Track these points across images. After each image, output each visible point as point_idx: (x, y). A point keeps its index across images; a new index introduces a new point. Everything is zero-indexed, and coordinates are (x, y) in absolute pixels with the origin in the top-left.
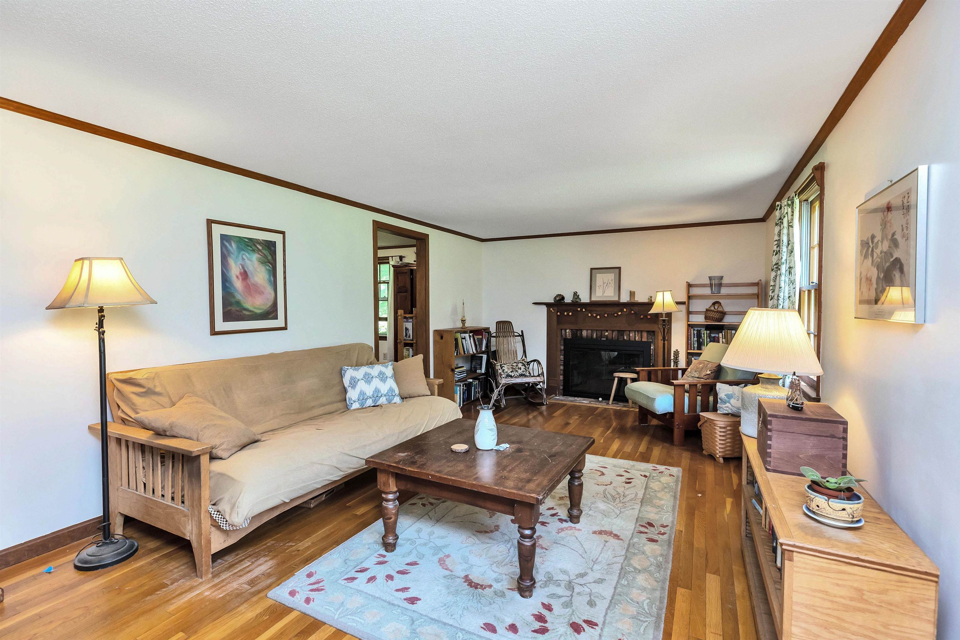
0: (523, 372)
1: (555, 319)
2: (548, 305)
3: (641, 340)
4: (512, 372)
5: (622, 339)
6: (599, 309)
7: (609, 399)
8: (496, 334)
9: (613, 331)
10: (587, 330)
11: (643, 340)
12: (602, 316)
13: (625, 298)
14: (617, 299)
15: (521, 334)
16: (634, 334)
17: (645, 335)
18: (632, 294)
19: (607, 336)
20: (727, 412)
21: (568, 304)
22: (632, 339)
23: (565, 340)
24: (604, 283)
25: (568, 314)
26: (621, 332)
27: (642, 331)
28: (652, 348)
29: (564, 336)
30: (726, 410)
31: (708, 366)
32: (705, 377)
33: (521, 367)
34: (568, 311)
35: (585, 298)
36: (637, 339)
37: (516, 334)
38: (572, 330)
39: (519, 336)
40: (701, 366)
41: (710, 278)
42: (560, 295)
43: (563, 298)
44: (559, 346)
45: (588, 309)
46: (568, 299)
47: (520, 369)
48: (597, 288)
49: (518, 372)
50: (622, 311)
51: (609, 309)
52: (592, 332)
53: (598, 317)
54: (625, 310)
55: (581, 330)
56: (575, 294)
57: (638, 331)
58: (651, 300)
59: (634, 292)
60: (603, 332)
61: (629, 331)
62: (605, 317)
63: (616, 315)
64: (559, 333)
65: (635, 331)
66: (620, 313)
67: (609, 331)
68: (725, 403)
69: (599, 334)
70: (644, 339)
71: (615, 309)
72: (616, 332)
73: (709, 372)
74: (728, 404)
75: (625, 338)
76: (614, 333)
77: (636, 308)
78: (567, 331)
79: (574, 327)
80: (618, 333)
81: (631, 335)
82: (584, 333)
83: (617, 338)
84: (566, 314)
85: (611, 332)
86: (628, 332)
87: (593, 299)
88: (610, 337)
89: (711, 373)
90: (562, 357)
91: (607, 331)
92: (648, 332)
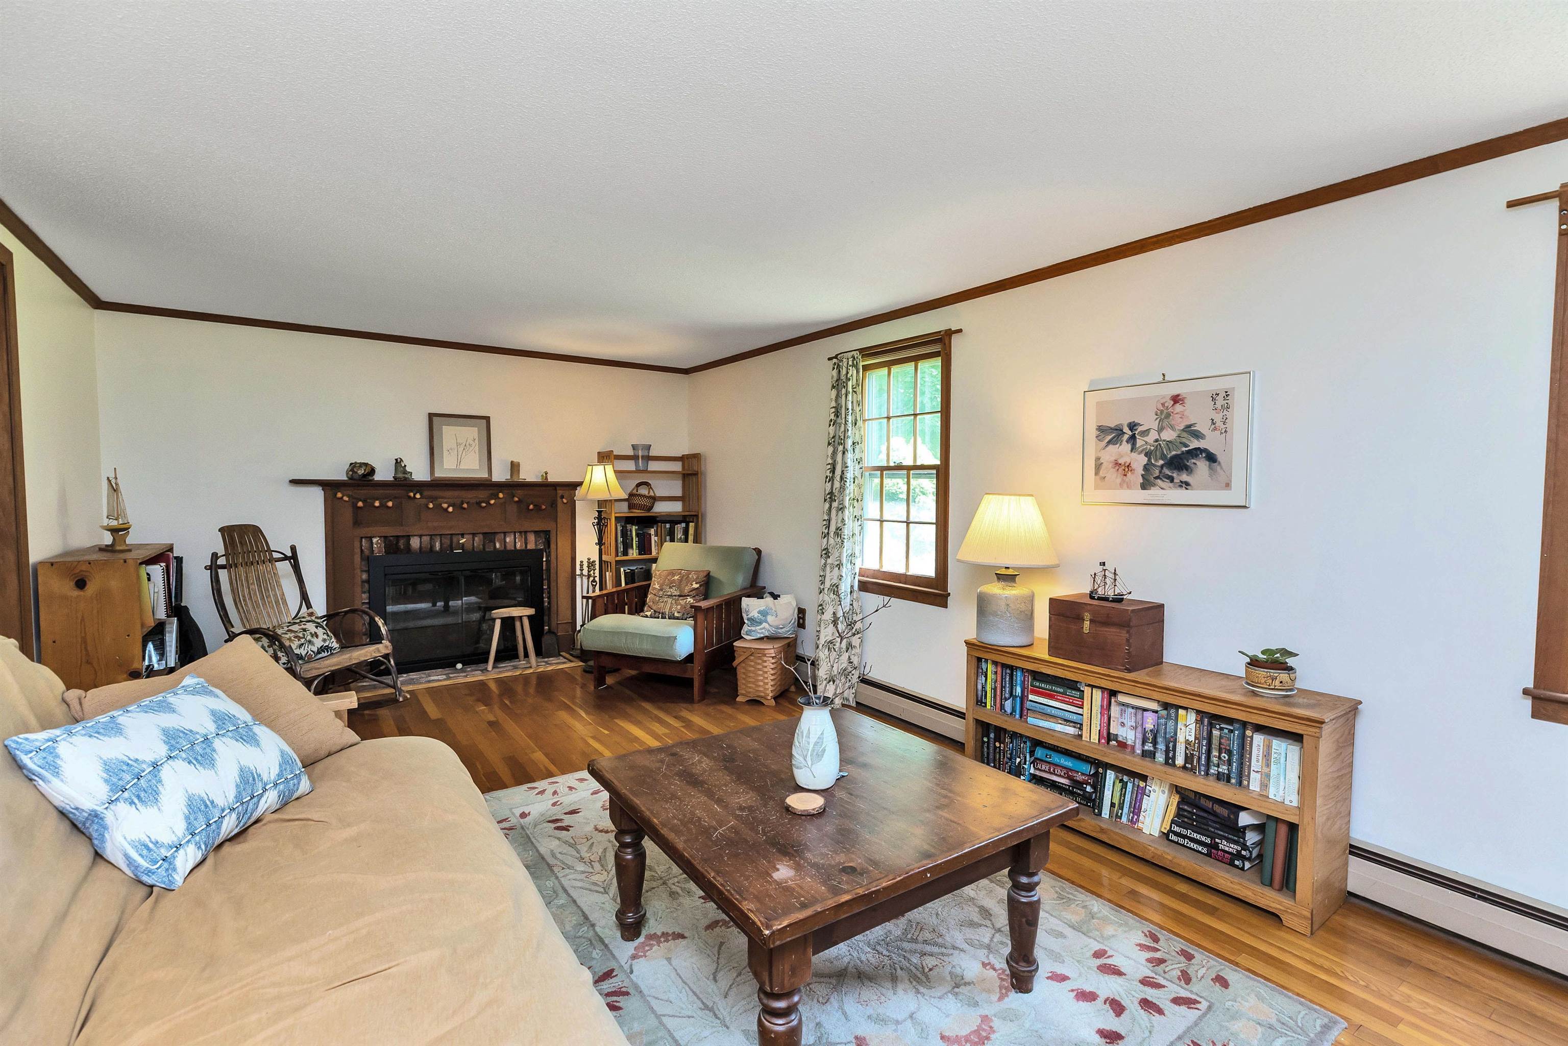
0: (324, 640)
1: (347, 515)
2: (329, 486)
3: (526, 547)
4: (301, 646)
5: (492, 549)
6: (449, 493)
7: (486, 661)
8: (227, 560)
9: (474, 535)
10: (421, 536)
11: (529, 547)
12: (458, 507)
13: (500, 475)
14: (487, 476)
15: (289, 554)
16: (513, 537)
17: (532, 538)
18: (515, 467)
19: (463, 544)
20: (762, 635)
21: (384, 485)
22: (510, 547)
23: (369, 559)
24: (458, 444)
25: (383, 506)
26: (489, 536)
27: (526, 532)
28: (544, 559)
29: (367, 552)
30: (762, 633)
31: (690, 576)
32: (691, 593)
33: (316, 630)
34: (384, 499)
35: (419, 472)
36: (518, 546)
37: (276, 555)
38: (385, 537)
39: (286, 558)
40: (676, 578)
41: (634, 447)
42: (366, 464)
43: (373, 471)
44: (359, 573)
45: (426, 493)
46: (384, 474)
47: (317, 636)
48: (445, 453)
49: (313, 644)
50: (496, 497)
51: (471, 495)
52: (431, 539)
53: (450, 509)
54: (501, 495)
55: (408, 537)
56: (398, 462)
57: (520, 532)
58: (546, 478)
59: (518, 465)
60: (455, 539)
61: (505, 533)
62: (464, 509)
63: (484, 505)
64: (357, 544)
65: (515, 533)
66: (492, 502)
67: (465, 536)
68: (761, 623)
69: (447, 541)
70: (531, 546)
71: (482, 494)
72: (481, 536)
73: (696, 586)
74: (764, 625)
75: (498, 545)
76: (476, 539)
77: (520, 492)
78: (375, 540)
79: (391, 531)
80: (484, 538)
81: (508, 540)
82: (415, 543)
83: (481, 547)
84: (377, 504)
85: (471, 536)
86: (503, 535)
87: (438, 474)
88: (469, 547)
89: (700, 586)
90: (365, 596)
91: (463, 535)
92: (536, 533)
